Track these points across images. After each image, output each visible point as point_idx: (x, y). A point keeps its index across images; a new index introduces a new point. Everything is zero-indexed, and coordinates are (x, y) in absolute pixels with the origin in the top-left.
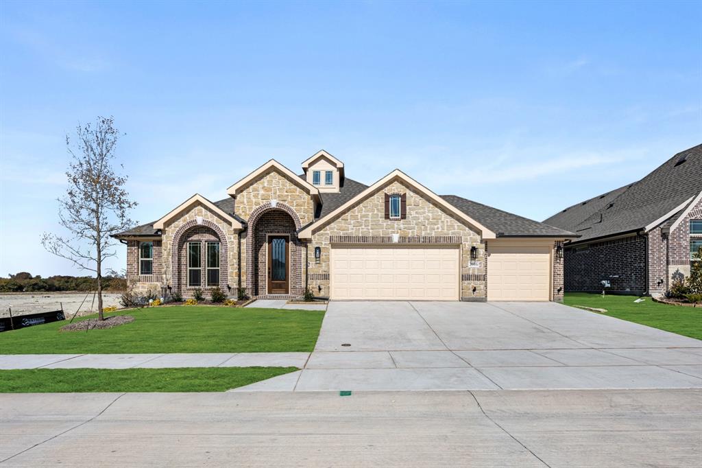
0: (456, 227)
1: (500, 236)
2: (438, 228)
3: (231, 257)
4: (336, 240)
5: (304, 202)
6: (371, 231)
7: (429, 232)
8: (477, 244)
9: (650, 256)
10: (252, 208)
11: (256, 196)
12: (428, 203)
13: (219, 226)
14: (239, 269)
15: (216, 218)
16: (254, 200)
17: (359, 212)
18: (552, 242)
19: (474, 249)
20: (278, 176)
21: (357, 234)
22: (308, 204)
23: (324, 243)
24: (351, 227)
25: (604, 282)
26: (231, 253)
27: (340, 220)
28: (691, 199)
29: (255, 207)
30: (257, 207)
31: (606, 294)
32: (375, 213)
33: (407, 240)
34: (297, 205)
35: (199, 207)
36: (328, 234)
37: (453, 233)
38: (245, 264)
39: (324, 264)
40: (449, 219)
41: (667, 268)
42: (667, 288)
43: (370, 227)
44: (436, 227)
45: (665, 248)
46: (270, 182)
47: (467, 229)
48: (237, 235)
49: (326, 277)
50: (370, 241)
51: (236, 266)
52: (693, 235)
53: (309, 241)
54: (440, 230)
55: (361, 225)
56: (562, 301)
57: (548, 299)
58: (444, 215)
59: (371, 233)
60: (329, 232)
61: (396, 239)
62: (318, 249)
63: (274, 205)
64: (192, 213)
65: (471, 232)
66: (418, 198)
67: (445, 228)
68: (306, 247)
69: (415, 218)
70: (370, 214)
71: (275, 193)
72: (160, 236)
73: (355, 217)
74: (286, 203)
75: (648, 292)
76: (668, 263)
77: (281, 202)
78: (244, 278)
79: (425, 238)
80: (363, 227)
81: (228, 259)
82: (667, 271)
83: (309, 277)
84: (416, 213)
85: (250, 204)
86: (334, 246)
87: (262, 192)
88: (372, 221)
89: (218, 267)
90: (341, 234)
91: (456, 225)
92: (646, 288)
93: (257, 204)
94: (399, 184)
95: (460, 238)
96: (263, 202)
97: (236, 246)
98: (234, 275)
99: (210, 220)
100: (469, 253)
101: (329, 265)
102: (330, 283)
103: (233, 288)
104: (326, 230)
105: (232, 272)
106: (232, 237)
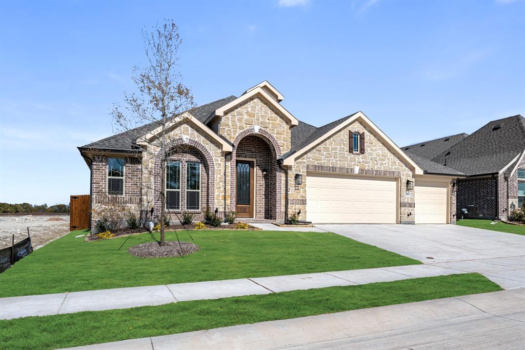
0: (397, 164)
1: (426, 172)
2: (385, 164)
3: (218, 180)
4: (311, 169)
5: (284, 131)
6: (339, 162)
7: (379, 166)
8: (410, 179)
9: (499, 192)
10: (236, 132)
11: (240, 120)
12: (379, 142)
13: (206, 146)
14: (225, 192)
15: (202, 138)
16: (238, 124)
17: (330, 145)
18: (450, 179)
19: (408, 182)
20: (260, 103)
21: (328, 164)
22: (287, 133)
23: (303, 171)
24: (323, 157)
25: (464, 209)
26: (219, 176)
27: (314, 150)
28: (519, 155)
29: (239, 132)
30: (242, 131)
31: (464, 218)
32: (342, 146)
33: (364, 172)
34: (278, 133)
35: (185, 126)
36: (304, 162)
37: (395, 169)
38: (230, 187)
39: (302, 190)
40: (392, 157)
41: (508, 200)
42: (508, 214)
43: (338, 159)
44: (384, 162)
45: (506, 187)
46: (253, 108)
47: (404, 166)
48: (224, 158)
49: (304, 202)
50: (338, 171)
51: (222, 189)
52: (520, 179)
53: (289, 168)
54: (387, 165)
55: (331, 157)
56: (455, 223)
57: (445, 222)
58: (389, 154)
59: (339, 165)
60: (305, 161)
61: (357, 171)
62: (297, 176)
63: (256, 130)
64: (177, 131)
65: (407, 169)
66: (372, 137)
67: (390, 164)
68: (286, 174)
69: (371, 154)
70: (338, 147)
71: (258, 119)
72: (141, 152)
73: (326, 149)
74: (267, 130)
75: (498, 217)
76: (508, 198)
77: (263, 129)
78: (228, 201)
79: (376, 171)
80: (333, 158)
81: (215, 182)
82: (508, 203)
83: (289, 202)
84: (371, 149)
85: (234, 127)
86: (309, 174)
87: (246, 117)
88: (340, 154)
89: (198, 189)
90: (316, 163)
91: (397, 162)
92: (497, 214)
93: (241, 128)
94: (359, 124)
95: (399, 173)
96: (246, 127)
97: (222, 169)
98: (221, 198)
99: (196, 140)
100: (405, 185)
101: (305, 191)
102: (307, 208)
103: (220, 212)
104: (303, 159)
105: (219, 195)
106: (219, 160)
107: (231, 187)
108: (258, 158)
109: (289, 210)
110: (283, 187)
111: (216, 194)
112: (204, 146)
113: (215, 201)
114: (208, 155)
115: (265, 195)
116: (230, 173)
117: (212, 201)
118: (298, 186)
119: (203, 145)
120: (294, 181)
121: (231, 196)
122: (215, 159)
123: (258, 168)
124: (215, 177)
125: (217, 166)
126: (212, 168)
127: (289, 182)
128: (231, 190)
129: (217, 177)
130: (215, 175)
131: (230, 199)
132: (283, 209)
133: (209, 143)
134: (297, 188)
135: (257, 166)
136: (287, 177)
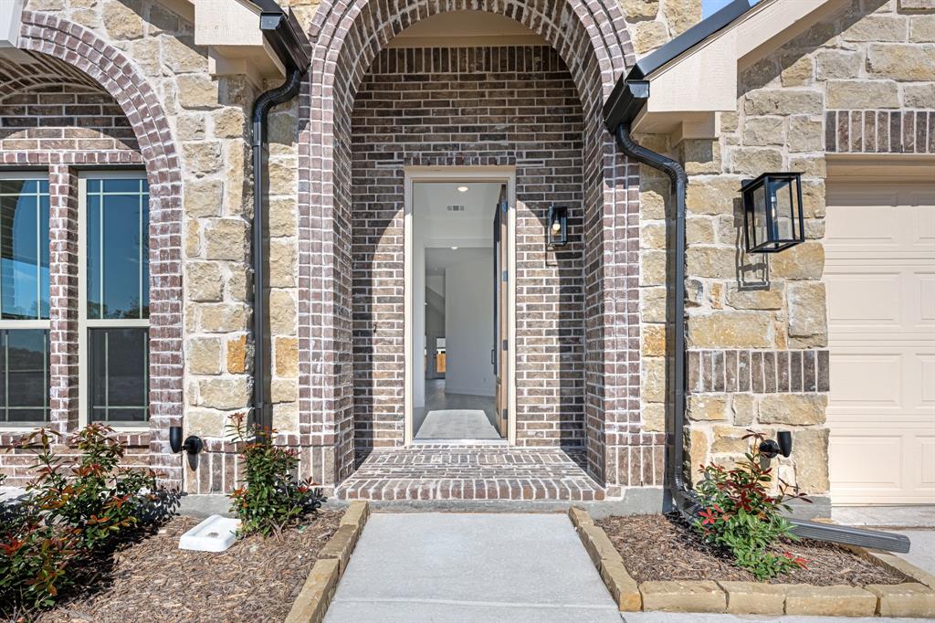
3: (203, 248)
4: (865, 143)
14: (259, 326)
26: (204, 224)
36: (812, 101)
38: (294, 294)
39: (790, 291)
48: (241, 115)
49: (807, 371)
51: (235, 304)
60: (817, 89)
68: (672, 186)
78: (284, 381)
81: (185, 261)
83: (698, 371)
90: (900, 99)
97: (231, 179)
98: (223, 365)
101: (820, 294)
102: (829, 410)
103: (217, 448)
104: (800, 79)
105: (210, 346)
106: (210, 125)
107: (303, 295)
108: (523, 163)
109: (693, 427)
110: (651, 274)
111: (194, 332)
112: (110, 50)
113: (189, 379)
114: (138, 102)
115: (561, 333)
116: (295, 211)
117: (165, 385)
118: (762, 266)
119: (109, 43)
120: (732, 232)
121: (304, 344)
122: (180, 125)
123: (522, 206)
124: (184, 235)
125: (196, 163)
126: (163, 177)
127: (695, 240)
128: (303, 307)
129: (194, 236)
130: (185, 219)
131: (296, 363)
132: (652, 420)
133: (146, 26)
134: (752, 277)
135: (519, 197)
136: (674, 214)
